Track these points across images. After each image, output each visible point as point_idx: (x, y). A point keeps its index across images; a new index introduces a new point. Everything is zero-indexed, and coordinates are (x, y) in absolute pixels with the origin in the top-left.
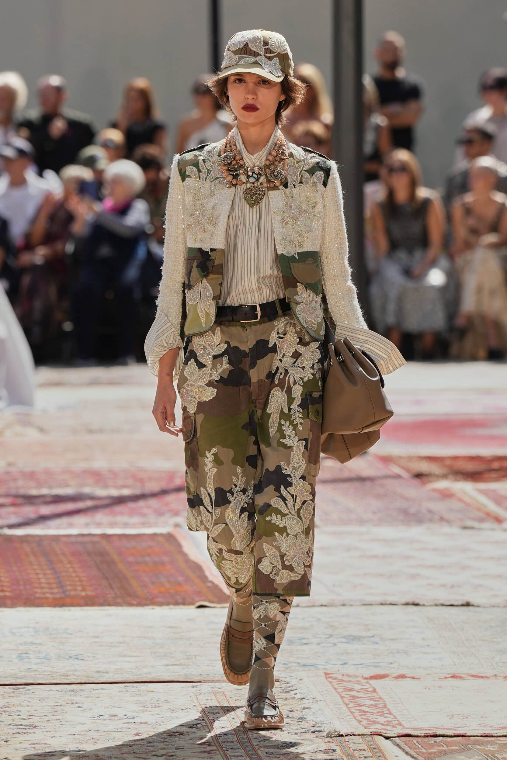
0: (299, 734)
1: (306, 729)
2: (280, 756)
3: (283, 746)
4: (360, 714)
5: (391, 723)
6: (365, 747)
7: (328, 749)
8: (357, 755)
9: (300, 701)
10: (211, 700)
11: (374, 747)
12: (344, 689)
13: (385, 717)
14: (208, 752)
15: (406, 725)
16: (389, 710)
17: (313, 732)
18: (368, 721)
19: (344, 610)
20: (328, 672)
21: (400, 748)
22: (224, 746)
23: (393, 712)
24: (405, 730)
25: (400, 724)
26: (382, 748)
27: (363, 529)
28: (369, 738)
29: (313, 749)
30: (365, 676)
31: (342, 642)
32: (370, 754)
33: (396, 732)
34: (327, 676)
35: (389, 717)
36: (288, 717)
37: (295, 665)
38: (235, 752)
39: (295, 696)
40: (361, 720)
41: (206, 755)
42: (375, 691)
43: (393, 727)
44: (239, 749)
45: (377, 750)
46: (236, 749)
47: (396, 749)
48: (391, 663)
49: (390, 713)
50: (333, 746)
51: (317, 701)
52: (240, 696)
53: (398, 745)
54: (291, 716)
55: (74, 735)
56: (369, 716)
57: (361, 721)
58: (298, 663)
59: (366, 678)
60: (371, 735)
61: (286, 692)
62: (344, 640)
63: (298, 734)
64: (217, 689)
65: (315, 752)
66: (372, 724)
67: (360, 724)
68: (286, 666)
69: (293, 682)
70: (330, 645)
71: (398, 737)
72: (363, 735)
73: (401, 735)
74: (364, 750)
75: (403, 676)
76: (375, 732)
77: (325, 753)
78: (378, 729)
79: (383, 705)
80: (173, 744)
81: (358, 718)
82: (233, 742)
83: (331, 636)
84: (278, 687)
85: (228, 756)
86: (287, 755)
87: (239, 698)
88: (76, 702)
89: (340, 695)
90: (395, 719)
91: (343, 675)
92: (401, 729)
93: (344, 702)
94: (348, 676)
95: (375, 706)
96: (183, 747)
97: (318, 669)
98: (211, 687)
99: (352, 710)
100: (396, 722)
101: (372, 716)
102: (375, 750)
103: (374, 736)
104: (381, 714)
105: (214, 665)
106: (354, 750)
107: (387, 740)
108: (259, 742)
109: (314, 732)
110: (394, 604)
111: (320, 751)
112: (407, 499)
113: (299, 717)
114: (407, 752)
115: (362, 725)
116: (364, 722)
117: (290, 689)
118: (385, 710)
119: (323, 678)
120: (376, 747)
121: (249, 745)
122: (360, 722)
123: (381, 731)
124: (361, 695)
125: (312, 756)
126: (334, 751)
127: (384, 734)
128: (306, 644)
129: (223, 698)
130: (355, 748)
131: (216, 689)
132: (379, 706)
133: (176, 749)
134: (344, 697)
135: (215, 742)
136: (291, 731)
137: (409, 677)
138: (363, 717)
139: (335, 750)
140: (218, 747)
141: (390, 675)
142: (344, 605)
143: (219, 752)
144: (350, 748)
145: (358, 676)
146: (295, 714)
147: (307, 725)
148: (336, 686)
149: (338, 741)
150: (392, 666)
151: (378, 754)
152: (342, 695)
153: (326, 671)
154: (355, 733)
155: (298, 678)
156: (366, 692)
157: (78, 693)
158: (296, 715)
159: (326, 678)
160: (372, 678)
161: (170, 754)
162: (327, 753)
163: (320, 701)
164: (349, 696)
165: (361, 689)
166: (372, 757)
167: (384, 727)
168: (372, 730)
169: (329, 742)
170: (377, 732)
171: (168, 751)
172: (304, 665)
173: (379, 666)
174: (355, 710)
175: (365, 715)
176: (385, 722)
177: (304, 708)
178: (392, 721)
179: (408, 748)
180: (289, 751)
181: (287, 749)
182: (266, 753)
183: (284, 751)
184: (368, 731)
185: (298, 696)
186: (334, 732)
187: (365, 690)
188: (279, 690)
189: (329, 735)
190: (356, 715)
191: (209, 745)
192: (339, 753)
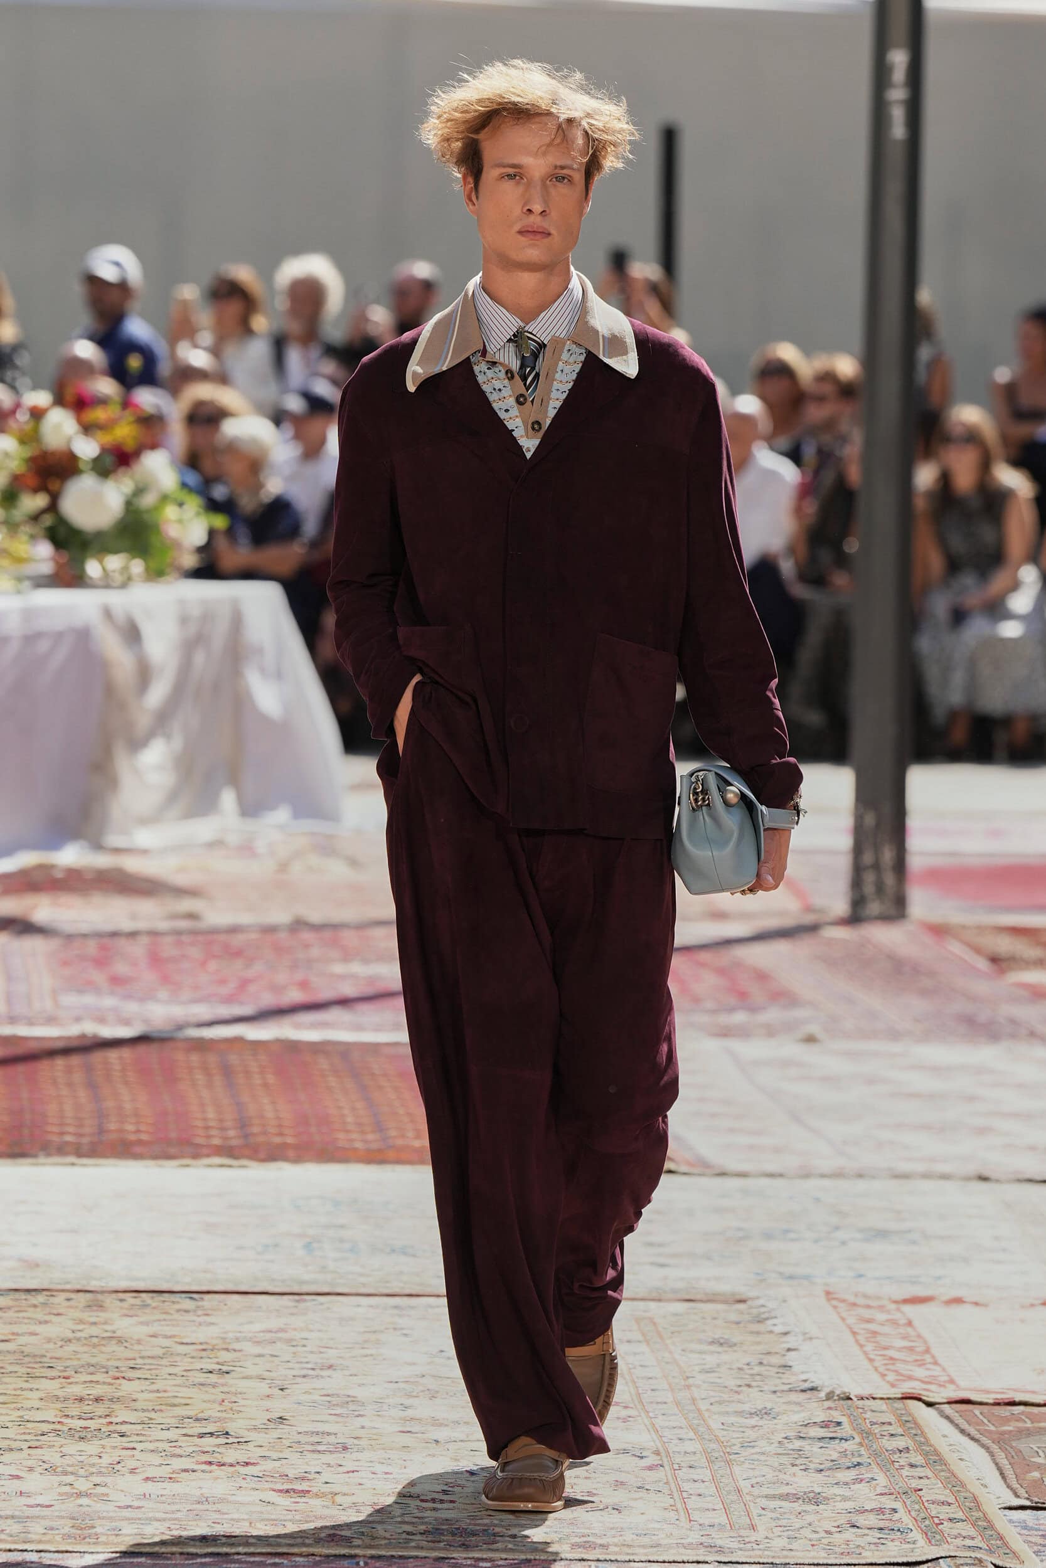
0: (779, 1394)
1: (791, 1386)
2: (745, 1429)
3: (751, 1414)
4: (885, 1362)
5: (936, 1380)
6: (892, 1419)
7: (829, 1421)
8: (876, 1431)
9: (783, 1338)
10: (631, 1330)
11: (907, 1419)
12: (858, 1319)
13: (927, 1369)
14: (624, 1419)
15: (962, 1384)
16: (933, 1357)
17: (803, 1391)
18: (897, 1375)
19: (861, 1185)
20: (831, 1290)
21: (951, 1421)
22: (651, 1410)
23: (940, 1361)
24: (960, 1391)
25: (952, 1382)
26: (920, 1421)
27: (897, 1048)
28: (899, 1405)
29: (802, 1420)
30: (894, 1298)
31: (854, 1240)
33: (946, 1395)
34: (831, 1296)
35: (934, 1370)
36: (761, 1363)
37: (776, 1275)
38: (670, 1420)
39: (775, 1329)
40: (886, 1372)
42: (910, 1323)
43: (941, 1385)
44: (675, 1414)
45: (911, 1426)
46: (672, 1415)
47: (945, 1423)
48: (939, 1278)
49: (936, 1363)
50: (837, 1416)
51: (811, 1338)
52: (680, 1326)
53: (947, 1418)
54: (765, 1362)
55: (397, 1382)
56: (900, 1366)
57: (886, 1375)
58: (781, 1274)
59: (896, 1302)
60: (903, 1398)
61: (758, 1321)
62: (859, 1236)
64: (641, 1313)
65: (806, 1425)
66: (904, 1380)
67: (884, 1380)
68: (759, 1277)
69: (771, 1305)
70: (836, 1243)
71: (949, 1403)
72: (889, 1399)
73: (953, 1400)
74: (890, 1424)
75: (958, 1301)
76: (910, 1393)
77: (822, 1427)
78: (916, 1389)
79: (925, 1348)
81: (881, 1369)
82: (666, 1403)
83: (837, 1228)
84: (745, 1312)
86: (757, 1428)
87: (678, 1329)
88: (401, 1326)
89: (850, 1328)
90: (945, 1373)
91: (857, 1295)
92: (954, 1390)
93: (857, 1341)
94: (865, 1296)
95: (911, 1349)
97: (814, 1284)
98: (630, 1308)
99: (872, 1356)
100: (946, 1378)
101: (904, 1366)
102: (908, 1425)
103: (908, 1401)
104: (921, 1364)
106: (872, 1424)
107: (930, 1409)
108: (711, 1404)
109: (805, 1391)
110: (947, 1178)
111: (814, 1423)
112: (974, 999)
113: (780, 1364)
114: (963, 1430)
115: (888, 1382)
116: (891, 1377)
117: (765, 1316)
118: (927, 1357)
119: (822, 1301)
120: (911, 1419)
121: (693, 1410)
122: (883, 1375)
123: (921, 1392)
124: (886, 1329)
125: (799, 1432)
126: (839, 1424)
127: (924, 1398)
128: (794, 1240)
129: (650, 1328)
130: (875, 1421)
131: (639, 1313)
132: (918, 1349)
134: (858, 1333)
135: (636, 1402)
136: (766, 1388)
137: (969, 1303)
138: (889, 1367)
139: (841, 1422)
140: (641, 1411)
141: (938, 1298)
142: (860, 1176)
143: (642, 1419)
144: (865, 1419)
145: (883, 1298)
146: (775, 1360)
147: (793, 1379)
148: (844, 1314)
149: (845, 1406)
150: (939, 1282)
151: (914, 1432)
152: (854, 1330)
153: (827, 1289)
154: (874, 1396)
155: (780, 1299)
156: (896, 1326)
159: (829, 1300)
160: (906, 1301)
162: (827, 1426)
163: (817, 1338)
164: (866, 1331)
165: (887, 1320)
166: (902, 1435)
167: (925, 1386)
168: (904, 1391)
169: (830, 1408)
170: (914, 1394)
173: (919, 1282)
174: (877, 1355)
175: (893, 1364)
176: (926, 1377)
177: (789, 1350)
178: (938, 1376)
179: (965, 1423)
180: (761, 1423)
181: (757, 1418)
182: (723, 1424)
183: (754, 1421)
184: (897, 1392)
185: (779, 1329)
186: (838, 1392)
187: (894, 1323)
188: (747, 1317)
189: (829, 1396)
190: (877, 1364)
191: (626, 1407)
192: (847, 1429)
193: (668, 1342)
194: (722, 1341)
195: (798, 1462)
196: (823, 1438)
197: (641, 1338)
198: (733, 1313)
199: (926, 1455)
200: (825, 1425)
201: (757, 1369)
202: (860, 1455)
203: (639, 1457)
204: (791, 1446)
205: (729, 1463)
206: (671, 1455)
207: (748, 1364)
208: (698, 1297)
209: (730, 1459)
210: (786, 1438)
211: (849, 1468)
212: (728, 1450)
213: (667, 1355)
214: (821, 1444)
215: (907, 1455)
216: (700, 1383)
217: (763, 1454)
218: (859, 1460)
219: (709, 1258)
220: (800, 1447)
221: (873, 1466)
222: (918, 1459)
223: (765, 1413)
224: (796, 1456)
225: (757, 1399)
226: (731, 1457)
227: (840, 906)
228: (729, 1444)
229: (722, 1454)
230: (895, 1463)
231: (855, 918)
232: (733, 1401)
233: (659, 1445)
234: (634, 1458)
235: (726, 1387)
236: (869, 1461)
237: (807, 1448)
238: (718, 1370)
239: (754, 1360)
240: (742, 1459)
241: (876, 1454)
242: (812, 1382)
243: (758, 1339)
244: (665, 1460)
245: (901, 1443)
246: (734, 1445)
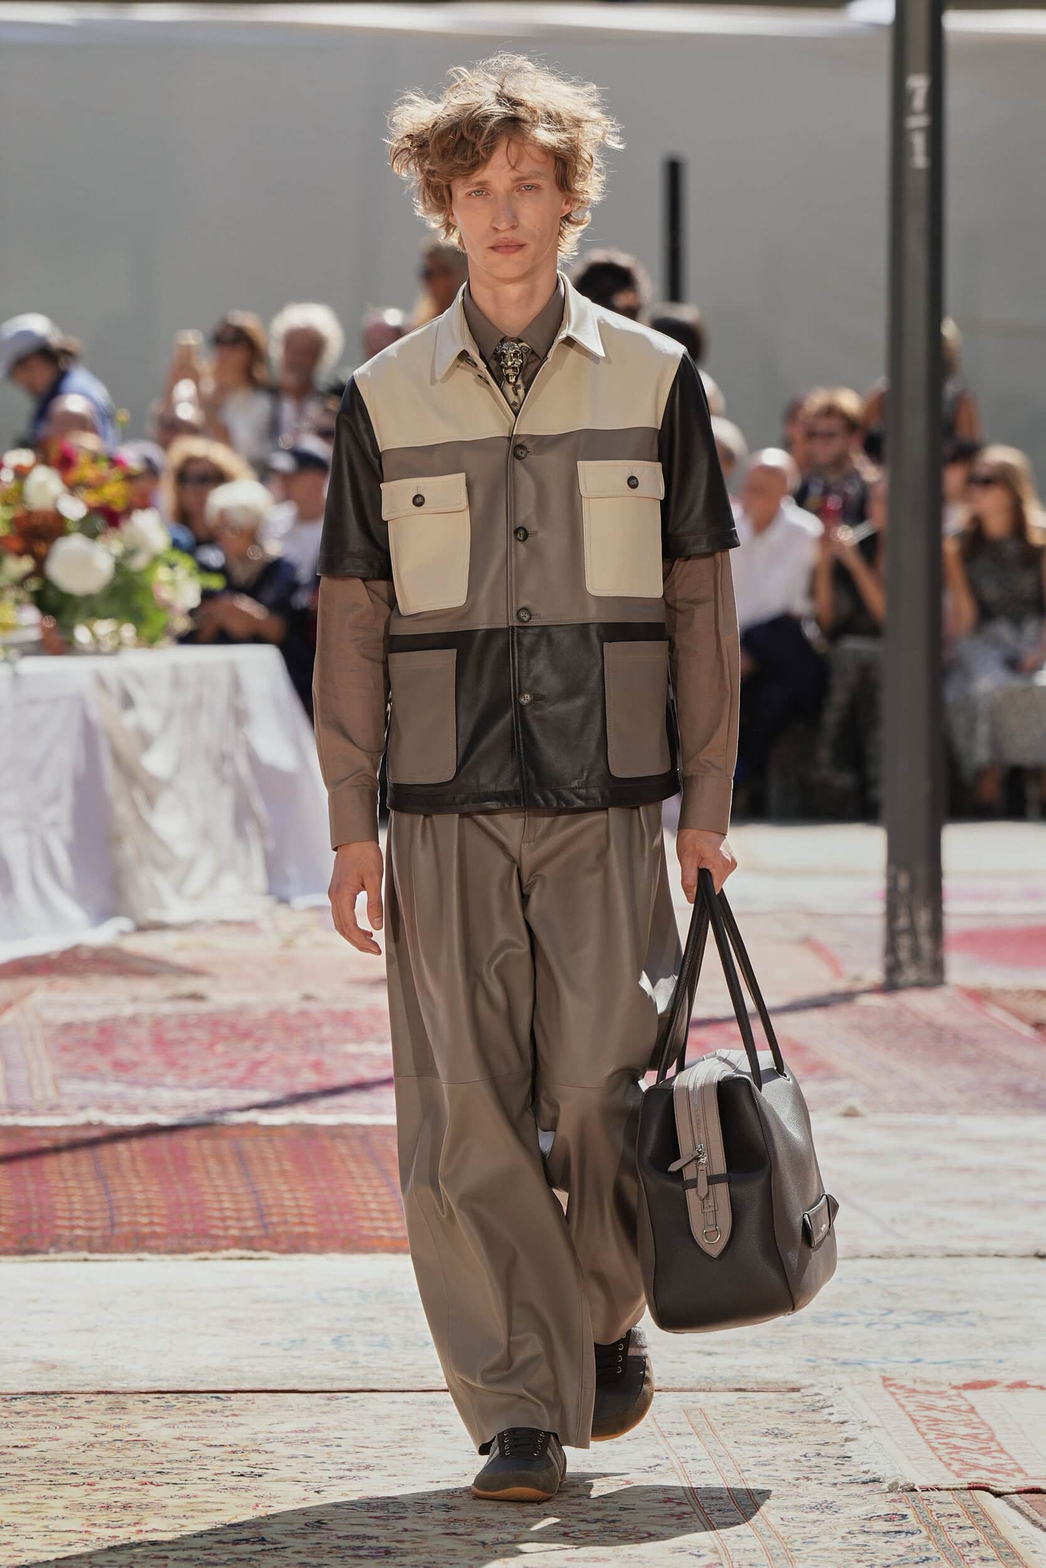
0: (839, 1487)
1: (851, 1478)
2: (806, 1525)
3: (811, 1508)
4: (948, 1451)
5: (1003, 1468)
6: (960, 1511)
7: (893, 1514)
8: (944, 1524)
9: (840, 1427)
10: (680, 1423)
11: (975, 1510)
12: (918, 1406)
13: (993, 1457)
14: (678, 1515)
15: (1031, 1472)
16: (999, 1444)
17: (864, 1483)
18: (962, 1464)
19: (912, 1265)
20: (888, 1375)
21: (1022, 1512)
22: (706, 1505)
23: (1007, 1448)
24: (1029, 1481)
25: (1020, 1470)
26: (989, 1512)
27: (941, 1120)
28: (966, 1495)
29: (864, 1513)
30: (954, 1383)
31: (909, 1323)
32: (968, 1523)
33: (1014, 1485)
34: (888, 1383)
35: (1000, 1458)
36: (819, 1454)
37: (829, 1362)
38: (727, 1517)
39: (831, 1418)
40: (951, 1462)
41: (674, 1521)
42: (972, 1410)
43: (1008, 1474)
44: (732, 1511)
45: (981, 1518)
46: (728, 1510)
47: (1015, 1514)
48: (1000, 1361)
49: (1002, 1451)
50: (901, 1508)
51: (870, 1427)
52: (731, 1417)
53: (1017, 1508)
54: (823, 1454)
55: (438, 1482)
56: (964, 1455)
57: (950, 1464)
58: (834, 1359)
59: (955, 1387)
60: (969, 1489)
61: (813, 1410)
62: (914, 1318)
63: (838, 1485)
64: (690, 1403)
65: (870, 1519)
66: (970, 1470)
67: (949, 1469)
68: (812, 1364)
69: (826, 1393)
70: (890, 1327)
71: (1018, 1493)
72: (954, 1489)
73: (1022, 1489)
74: (958, 1516)
75: (1022, 1385)
76: (976, 1483)
77: (886, 1521)
78: (981, 1478)
79: (989, 1435)
80: (615, 1500)
81: (946, 1458)
82: (721, 1498)
83: (891, 1311)
84: (799, 1401)
85: (713, 1523)
86: (818, 1523)
87: (730, 1420)
88: (439, 1423)
89: (910, 1416)
90: (1012, 1462)
91: (915, 1381)
92: (1023, 1479)
93: (918, 1429)
94: (925, 1382)
95: (975, 1437)
96: (632, 1507)
97: (870, 1369)
98: (678, 1399)
99: (932, 1444)
100: (1013, 1466)
101: (969, 1454)
102: (977, 1517)
103: (975, 1491)
104: (987, 1452)
105: (683, 1361)
106: (939, 1516)
107: (998, 1499)
109: (867, 1483)
110: (1002, 1256)
111: (878, 1516)
112: (1019, 1067)
113: (838, 1455)
114: (1034, 1521)
115: (953, 1472)
116: (956, 1466)
117: (820, 1405)
118: (993, 1444)
119: (880, 1387)
120: (979, 1510)
121: (750, 1505)
122: (948, 1465)
123: (988, 1482)
124: (947, 1416)
125: (863, 1526)
126: (904, 1517)
127: (992, 1488)
128: (846, 1324)
129: (700, 1420)
130: (942, 1513)
131: (687, 1404)
132: (982, 1437)
133: (621, 1509)
134: (919, 1421)
135: (690, 1497)
136: (825, 1480)
137: (1033, 1387)
138: (954, 1456)
139: (906, 1515)
140: (696, 1507)
141: (1000, 1383)
142: (912, 1256)
143: (698, 1516)
144: (931, 1511)
145: (942, 1384)
147: (852, 1471)
148: (903, 1401)
149: (910, 1498)
150: (1001, 1365)
151: (983, 1523)
152: (915, 1418)
153: (883, 1374)
154: (940, 1487)
155: (835, 1387)
156: (958, 1412)
157: (442, 1408)
158: (834, 1452)
159: (886, 1387)
160: (967, 1386)
161: (610, 1519)
162: (891, 1520)
163: (876, 1427)
164: (927, 1419)
165: (948, 1407)
166: (971, 1528)
167: (992, 1475)
168: (970, 1481)
169: (894, 1501)
170: (981, 1483)
171: (607, 1513)
172: (845, 1363)
173: (980, 1366)
174: (940, 1443)
175: (958, 1453)
176: (992, 1466)
177: (847, 1440)
178: (1005, 1464)
179: (1037, 1513)
180: (822, 1517)
181: (818, 1512)
182: (782, 1519)
183: (815, 1515)
184: (963, 1482)
185: (834, 1418)
186: (901, 1484)
187: (956, 1409)
188: (801, 1406)
189: (892, 1488)
190: (941, 1453)
191: (679, 1504)
192: (912, 1522)
193: (721, 1434)
194: (776, 1432)
195: (863, 1558)
196: (888, 1532)
197: (691, 1430)
198: (787, 1402)
199: (997, 1547)
200: (889, 1518)
201: (815, 1461)
202: (928, 1550)
203: (696, 1555)
204: (854, 1541)
205: (791, 1560)
206: (731, 1553)
207: (805, 1456)
208: (749, 1386)
209: (792, 1556)
210: (849, 1533)
211: (917, 1563)
212: (789, 1546)
213: (720, 1447)
214: (887, 1539)
215: (977, 1548)
216: (756, 1476)
217: (826, 1550)
218: (927, 1554)
219: (759, 1346)
220: (865, 1542)
221: (943, 1560)
222: (990, 1553)
223: (826, 1507)
224: (861, 1552)
225: (818, 1493)
226: (792, 1553)
227: (875, 974)
228: (790, 1540)
229: (783, 1551)
230: (965, 1557)
231: (890, 986)
232: (792, 1495)
233: (716, 1542)
234: (690, 1557)
235: (784, 1480)
236: (938, 1555)
237: (872, 1543)
238: (774, 1462)
239: (811, 1451)
240: (805, 1556)
241: (944, 1548)
242: (875, 1473)
243: (814, 1429)
244: (724, 1558)
245: (970, 1536)
246: (796, 1541)
